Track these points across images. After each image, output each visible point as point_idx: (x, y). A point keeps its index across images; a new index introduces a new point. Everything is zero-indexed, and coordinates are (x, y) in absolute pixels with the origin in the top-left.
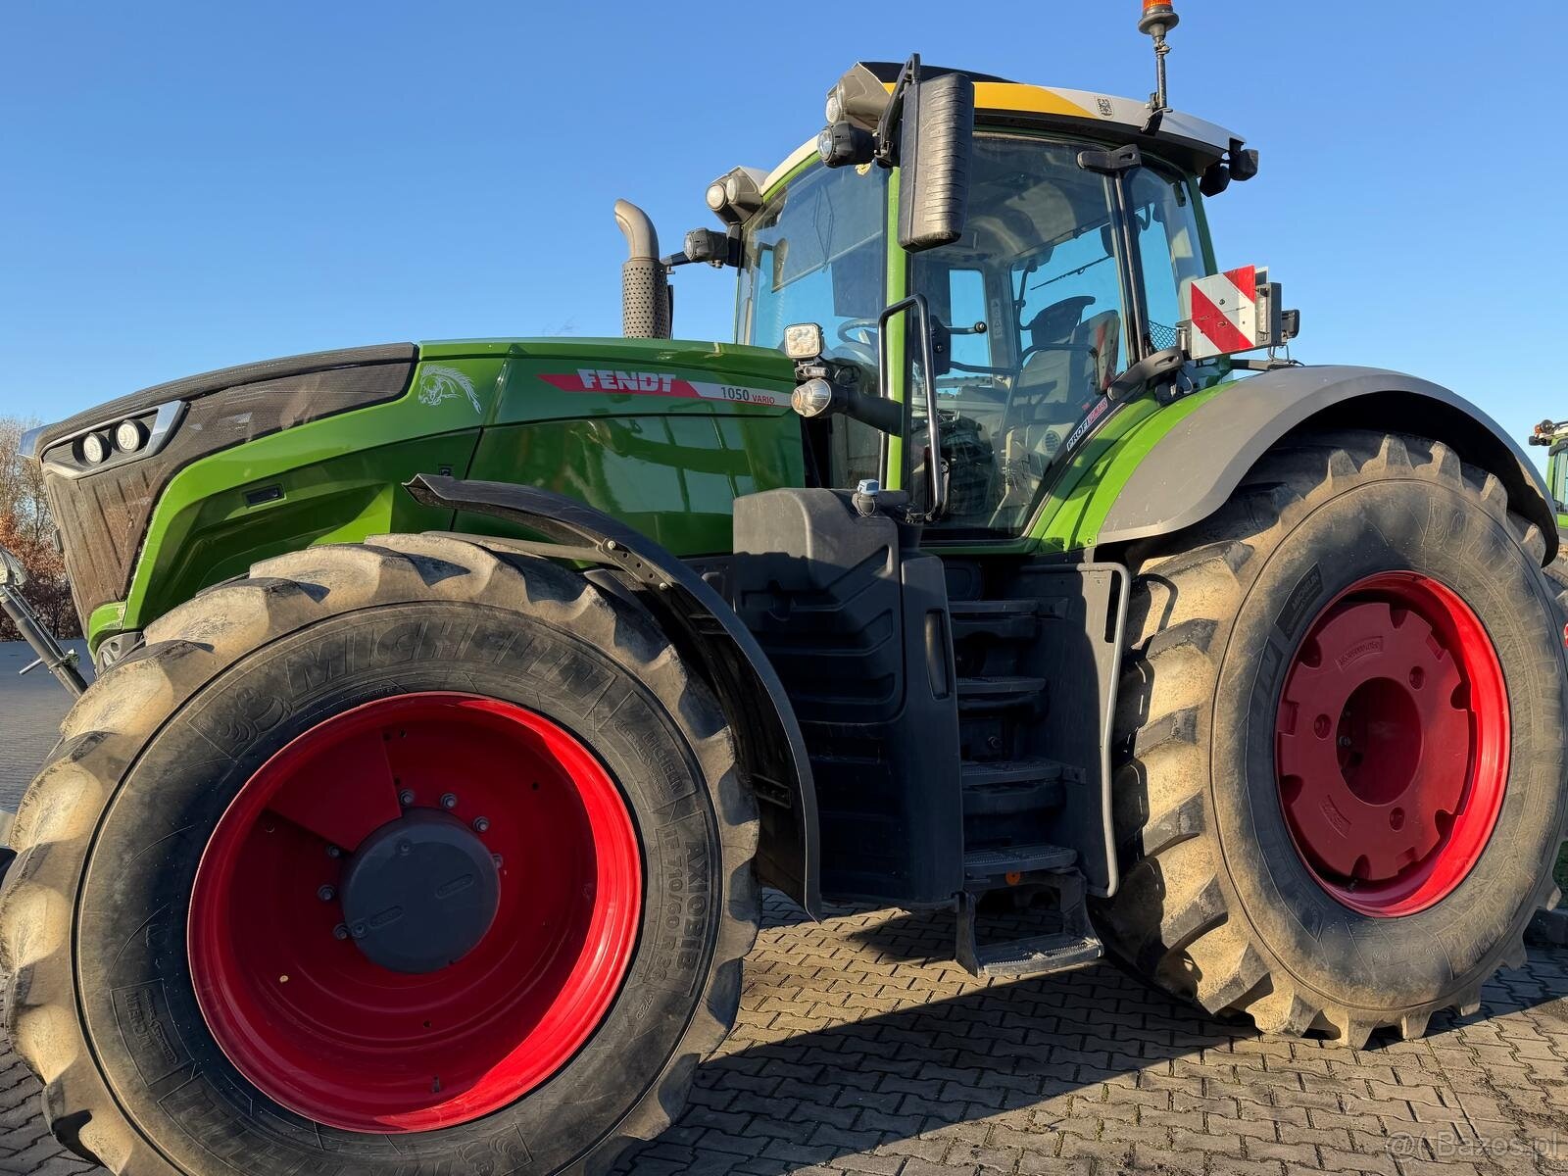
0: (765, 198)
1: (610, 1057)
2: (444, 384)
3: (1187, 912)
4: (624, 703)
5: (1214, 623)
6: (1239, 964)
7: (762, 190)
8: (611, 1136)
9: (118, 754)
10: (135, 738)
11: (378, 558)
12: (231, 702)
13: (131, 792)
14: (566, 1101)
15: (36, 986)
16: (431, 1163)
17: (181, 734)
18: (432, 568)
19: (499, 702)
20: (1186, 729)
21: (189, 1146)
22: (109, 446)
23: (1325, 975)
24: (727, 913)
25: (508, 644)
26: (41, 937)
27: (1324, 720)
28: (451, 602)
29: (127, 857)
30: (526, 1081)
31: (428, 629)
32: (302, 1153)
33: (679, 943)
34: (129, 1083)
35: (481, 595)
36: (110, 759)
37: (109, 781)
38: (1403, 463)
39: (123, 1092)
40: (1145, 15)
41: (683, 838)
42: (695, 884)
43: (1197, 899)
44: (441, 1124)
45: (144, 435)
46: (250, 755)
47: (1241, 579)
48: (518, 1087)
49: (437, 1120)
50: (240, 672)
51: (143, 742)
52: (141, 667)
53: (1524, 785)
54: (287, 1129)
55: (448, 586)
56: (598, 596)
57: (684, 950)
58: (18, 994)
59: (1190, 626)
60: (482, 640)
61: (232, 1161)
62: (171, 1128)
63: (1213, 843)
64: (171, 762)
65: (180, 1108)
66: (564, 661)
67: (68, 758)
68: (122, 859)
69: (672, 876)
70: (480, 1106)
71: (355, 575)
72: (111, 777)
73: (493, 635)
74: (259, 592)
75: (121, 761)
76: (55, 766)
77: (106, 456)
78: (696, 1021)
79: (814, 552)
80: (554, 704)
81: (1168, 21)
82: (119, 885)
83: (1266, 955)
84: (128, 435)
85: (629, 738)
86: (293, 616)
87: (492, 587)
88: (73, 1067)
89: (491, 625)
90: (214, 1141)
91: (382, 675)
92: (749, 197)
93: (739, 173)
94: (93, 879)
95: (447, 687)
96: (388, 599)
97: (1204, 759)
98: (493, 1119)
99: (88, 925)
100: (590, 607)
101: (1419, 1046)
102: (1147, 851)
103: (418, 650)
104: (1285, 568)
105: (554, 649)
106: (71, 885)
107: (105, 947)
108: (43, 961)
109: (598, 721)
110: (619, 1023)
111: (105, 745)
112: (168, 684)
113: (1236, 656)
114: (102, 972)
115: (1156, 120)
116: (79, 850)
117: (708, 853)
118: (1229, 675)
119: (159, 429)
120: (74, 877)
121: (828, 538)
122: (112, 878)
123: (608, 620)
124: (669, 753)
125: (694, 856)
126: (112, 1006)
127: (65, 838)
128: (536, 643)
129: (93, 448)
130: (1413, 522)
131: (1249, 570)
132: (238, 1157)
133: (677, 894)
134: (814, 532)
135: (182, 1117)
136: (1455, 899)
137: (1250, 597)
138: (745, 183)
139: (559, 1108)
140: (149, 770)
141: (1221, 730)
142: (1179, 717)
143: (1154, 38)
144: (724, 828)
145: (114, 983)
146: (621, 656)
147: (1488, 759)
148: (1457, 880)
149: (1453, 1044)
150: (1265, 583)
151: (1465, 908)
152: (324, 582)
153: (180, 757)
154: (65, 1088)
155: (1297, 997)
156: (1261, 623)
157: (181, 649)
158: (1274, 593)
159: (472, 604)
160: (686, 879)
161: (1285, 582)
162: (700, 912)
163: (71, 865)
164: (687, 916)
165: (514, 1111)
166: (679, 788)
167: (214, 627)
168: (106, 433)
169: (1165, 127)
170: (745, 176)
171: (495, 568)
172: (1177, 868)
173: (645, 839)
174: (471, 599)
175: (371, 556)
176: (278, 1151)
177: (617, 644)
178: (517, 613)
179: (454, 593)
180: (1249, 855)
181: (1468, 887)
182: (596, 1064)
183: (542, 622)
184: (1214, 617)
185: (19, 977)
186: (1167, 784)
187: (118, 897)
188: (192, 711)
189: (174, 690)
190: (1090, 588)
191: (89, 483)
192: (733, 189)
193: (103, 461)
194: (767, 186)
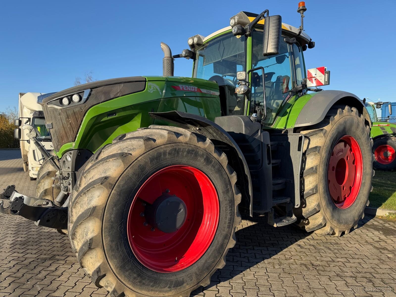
0: (204, 43)
1: (214, 250)
2: (153, 87)
3: (313, 210)
4: (217, 167)
5: (320, 147)
6: (322, 221)
7: (204, 41)
8: (214, 268)
9: (111, 182)
10: (115, 178)
11: (167, 132)
12: (137, 168)
13: (115, 192)
14: (206, 261)
15: (94, 243)
16: (180, 279)
17: (126, 177)
18: (178, 135)
19: (192, 167)
20: (313, 171)
21: (129, 280)
22: (70, 100)
23: (336, 222)
24: (236, 215)
25: (194, 153)
26: (93, 231)
27: (333, 167)
28: (182, 143)
29: (114, 209)
30: (197, 257)
31: (178, 149)
32: (153, 279)
33: (227, 223)
34: (116, 266)
35: (188, 141)
36: (110, 184)
37: (110, 189)
38: (350, 112)
39: (114, 268)
40: (299, 8)
41: (228, 198)
42: (230, 209)
43: (315, 207)
44: (180, 269)
45: (81, 98)
46: (141, 181)
47: (325, 137)
48: (195, 259)
49: (179, 268)
50: (139, 161)
51: (117, 179)
52: (115, 160)
53: (365, 180)
54: (149, 274)
55: (181, 138)
56: (211, 141)
57: (228, 224)
58: (89, 246)
59: (316, 147)
60: (189, 152)
61: (139, 283)
62: (125, 276)
63: (319, 195)
64: (124, 184)
65: (127, 271)
66: (205, 157)
67: (100, 184)
68: (113, 209)
69: (225, 207)
70: (188, 264)
71: (162, 136)
72: (110, 188)
73: (191, 151)
74: (142, 140)
75: (112, 184)
76: (95, 186)
77: (70, 103)
78: (230, 241)
79: (245, 132)
80: (202, 167)
81: (304, 10)
82: (113, 216)
83: (326, 218)
84: (76, 98)
85: (217, 175)
86: (150, 146)
87: (190, 139)
88: (102, 263)
89: (190, 148)
90: (135, 278)
91: (169, 161)
92: (200, 42)
93: (198, 36)
94: (106, 214)
95: (181, 163)
96: (170, 142)
97: (318, 177)
98: (191, 268)
99: (105, 227)
100: (209, 144)
101: (348, 235)
102: (304, 198)
103: (176, 155)
104: (332, 135)
105: (203, 154)
106: (101, 217)
107: (109, 232)
108: (95, 236)
109: (211, 171)
110: (216, 242)
111: (108, 180)
112: (122, 163)
113: (324, 154)
114: (109, 239)
115: (300, 32)
116: (103, 207)
117: (232, 201)
118: (323, 158)
119: (85, 97)
120: (102, 214)
121: (248, 127)
122: (111, 214)
123: (213, 147)
124: (225, 179)
125: (230, 203)
126: (111, 247)
127: (99, 204)
128: (199, 153)
129: (65, 101)
130: (351, 125)
131: (326, 135)
132: (140, 282)
133: (227, 211)
134: (245, 126)
135: (127, 273)
136: (354, 205)
137: (326, 141)
138: (199, 39)
139: (205, 263)
140: (119, 186)
141: (321, 171)
142: (314, 168)
143: (301, 14)
144: (235, 195)
145: (112, 241)
146: (215, 155)
147: (358, 175)
148: (353, 201)
149: (354, 235)
150: (329, 138)
151: (356, 206)
152: (155, 138)
153: (126, 182)
154: (101, 269)
155: (331, 227)
156: (328, 147)
157: (125, 155)
158: (330, 140)
159: (186, 143)
160: (228, 208)
161: (332, 138)
162: (231, 215)
163: (101, 211)
164: (229, 216)
165: (195, 265)
166: (227, 187)
167: (131, 149)
168: (69, 97)
169: (301, 34)
170: (199, 37)
171: (191, 134)
172: (311, 200)
173: (220, 199)
174: (186, 142)
175: (165, 131)
176: (148, 279)
177: (215, 152)
178: (195, 145)
179: (183, 141)
180: (325, 197)
181: (356, 202)
182: (211, 252)
183: (200, 147)
184: (320, 145)
185: (89, 241)
186: (310, 183)
187: (112, 219)
188: (128, 171)
189: (124, 165)
190: (293, 139)
191: (65, 110)
192: (196, 40)
193: (68, 105)
194: (205, 39)
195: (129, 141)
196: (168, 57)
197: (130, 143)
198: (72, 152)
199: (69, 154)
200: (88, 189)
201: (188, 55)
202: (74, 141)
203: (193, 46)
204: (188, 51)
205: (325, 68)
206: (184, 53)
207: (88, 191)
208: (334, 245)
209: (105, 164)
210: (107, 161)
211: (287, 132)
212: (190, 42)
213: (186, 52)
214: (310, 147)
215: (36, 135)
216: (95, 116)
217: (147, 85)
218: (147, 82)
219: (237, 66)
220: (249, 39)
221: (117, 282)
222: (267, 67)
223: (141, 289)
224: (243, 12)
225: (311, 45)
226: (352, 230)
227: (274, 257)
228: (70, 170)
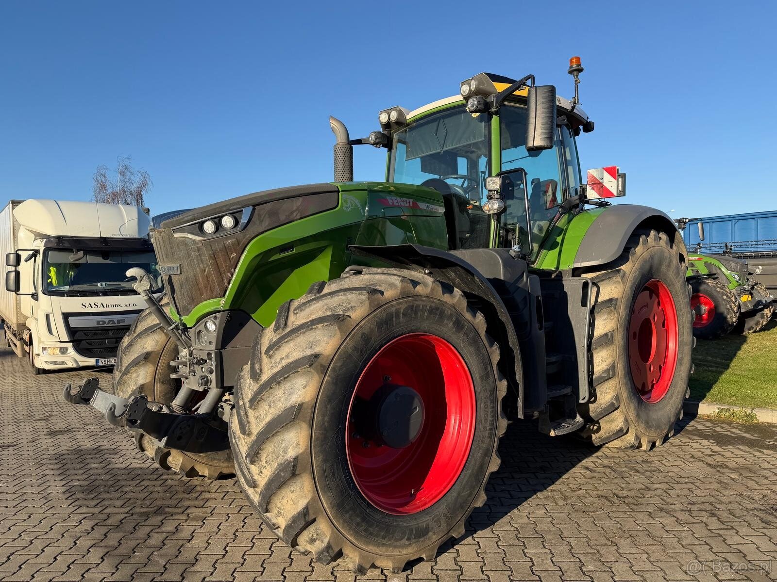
0: (408, 121)
1: (470, 476)
2: (350, 202)
3: (608, 406)
4: (471, 335)
5: (617, 299)
6: (622, 423)
7: (408, 117)
8: (471, 507)
9: (323, 363)
10: (329, 356)
11: (400, 278)
12: (359, 339)
13: (329, 379)
14: (459, 494)
15: (299, 465)
16: (422, 524)
17: (344, 353)
18: (415, 283)
19: (434, 336)
20: (607, 339)
21: (350, 528)
22: (218, 226)
23: (643, 425)
24: (500, 416)
25: (438, 312)
26: (298, 444)
27: (635, 333)
28: (421, 296)
29: (328, 407)
30: (445, 488)
31: (416, 307)
32: (384, 526)
33: (488, 429)
34: (331, 504)
35: (430, 293)
36: (322, 365)
37: (321, 375)
38: (658, 241)
39: (329, 508)
40: (571, 67)
41: (488, 388)
42: (491, 405)
43: (613, 401)
44: (421, 509)
45: (237, 222)
46: (365, 361)
47: (623, 283)
48: (442, 491)
49: (419, 507)
50: (361, 327)
51: (331, 357)
52: (326, 325)
53: (682, 354)
54: (378, 517)
55: (419, 288)
56: (462, 293)
57: (489, 431)
58: (293, 470)
59: (611, 300)
60: (432, 311)
61: (364, 533)
62: (345, 521)
63: (617, 380)
64: (342, 365)
65: (347, 512)
66: (454, 319)
67: (308, 366)
68: (327, 407)
69: (485, 403)
70: (432, 499)
71: (392, 285)
72: (322, 373)
73: (434, 309)
74: (365, 292)
75: (325, 366)
76: (299, 369)
77: (217, 230)
78: (492, 459)
79: (504, 276)
80: (450, 336)
81: (580, 70)
82: (326, 419)
83: (629, 419)
84: (227, 222)
85: (472, 349)
86: (376, 303)
87: (432, 290)
88: (311, 499)
89: (433, 305)
90: (358, 524)
91: (403, 326)
92: (402, 120)
93: (398, 109)
94: (317, 417)
95: (420, 330)
96: (404, 295)
97: (615, 349)
98: (436, 506)
99: (316, 437)
100: (459, 297)
101: (661, 448)
102: (594, 386)
103: (413, 316)
104: (634, 279)
105: (451, 315)
106: (310, 419)
107: (322, 446)
108: (302, 454)
109: (463, 342)
110: (472, 462)
111: (320, 360)
112: (338, 332)
113: (623, 310)
114: (321, 457)
115: (573, 108)
116: (312, 405)
117: (494, 392)
118: (621, 318)
119: (244, 220)
120: (311, 416)
121: (508, 268)
122: (324, 416)
123: (464, 302)
124: (483, 355)
125: (491, 395)
126: (324, 471)
127: (307, 400)
128: (446, 312)
129: (209, 227)
130: (660, 263)
131: (625, 279)
132: (366, 530)
133: (486, 410)
134: (505, 266)
135: (347, 516)
136: (668, 396)
137: (626, 289)
138: (401, 114)
139: (457, 498)
140: (334, 369)
141: (619, 338)
142: (610, 334)
143: (574, 76)
144: (498, 383)
145: (325, 461)
146: (468, 316)
147: (671, 345)
148: (666, 389)
149: (671, 447)
150: (629, 284)
151: (671, 399)
152: (382, 289)
153: (344, 363)
154: (309, 509)
155: (636, 434)
156: (628, 299)
157: (342, 318)
158: (631, 288)
159: (427, 297)
160: (489, 404)
161: (634, 284)
162: (493, 416)
163: (310, 411)
164: (490, 419)
165: (443, 500)
166: (486, 369)
167: (348, 308)
168: (217, 220)
169: (575, 111)
170: (400, 110)
171: (433, 282)
172: (604, 390)
173: (476, 389)
174: (427, 294)
175: (396, 277)
176: (377, 526)
177: (467, 311)
178: (439, 300)
179: (422, 293)
180: (626, 384)
181: (670, 391)
182: (466, 478)
183: (446, 303)
184: (617, 297)
185: (293, 462)
186: (603, 359)
187: (326, 424)
188: (347, 343)
189: (341, 335)
190: (572, 287)
191: (208, 243)
192: (394, 116)
193: (215, 233)
194: (410, 116)
195: (341, 295)
196: (343, 144)
197: (344, 297)
198: (219, 315)
199: (212, 319)
200: (286, 376)
201: (381, 141)
202: (224, 295)
203: (387, 126)
204: (380, 135)
205: (617, 168)
206: (372, 138)
207: (285, 378)
208: (643, 465)
209: (308, 333)
210: (312, 329)
211: (560, 276)
212: (384, 118)
213: (377, 138)
214: (600, 300)
215: (149, 286)
216: (261, 253)
217: (342, 199)
218: (340, 193)
219: (459, 159)
220: (495, 120)
221: (333, 532)
222: (511, 162)
223: (367, 543)
224: (485, 73)
225: (589, 127)
226: (666, 439)
227: (551, 488)
228: (213, 347)
